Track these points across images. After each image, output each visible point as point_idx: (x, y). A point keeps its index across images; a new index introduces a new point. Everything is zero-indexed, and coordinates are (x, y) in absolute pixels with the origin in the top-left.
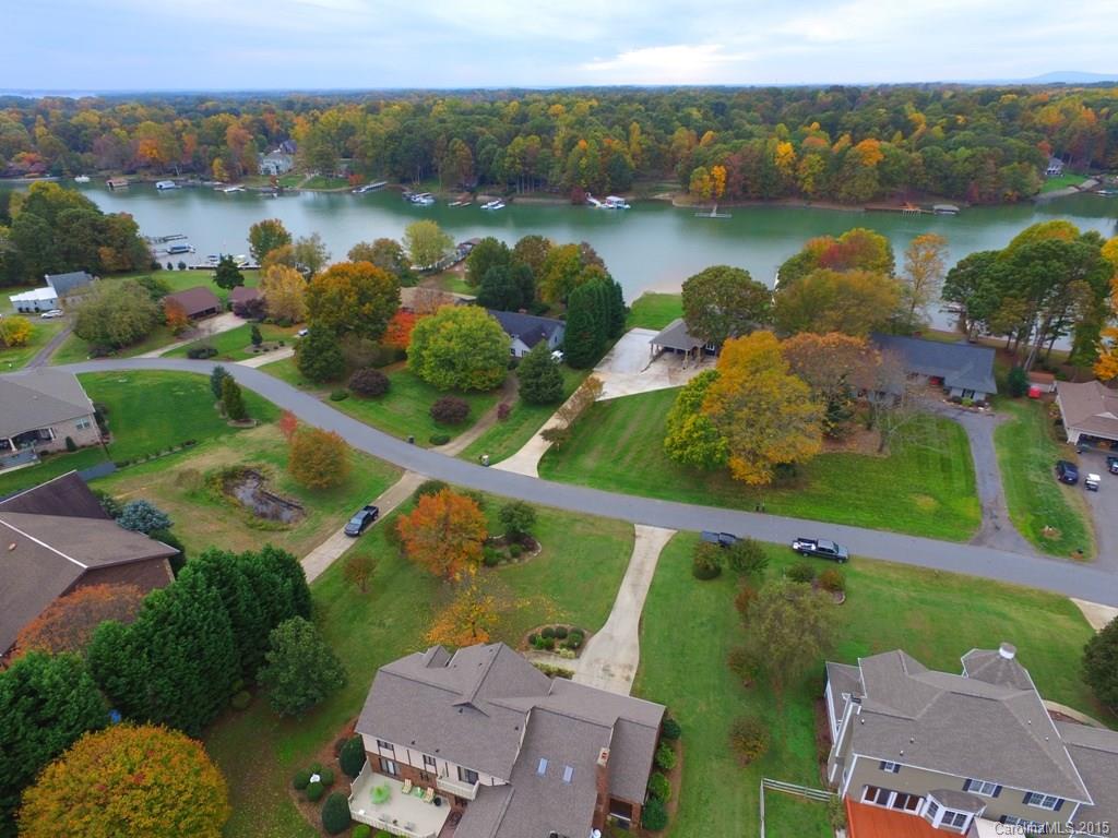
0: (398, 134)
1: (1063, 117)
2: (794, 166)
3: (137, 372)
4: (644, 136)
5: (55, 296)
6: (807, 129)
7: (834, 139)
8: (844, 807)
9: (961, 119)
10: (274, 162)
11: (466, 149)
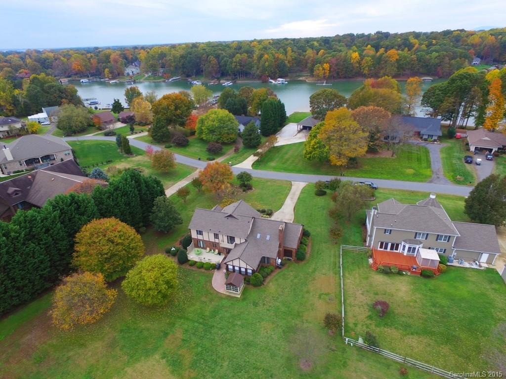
0: (185, 55)
1: (481, 40)
2: (359, 63)
3: (84, 141)
4: (293, 53)
5: (47, 116)
6: (365, 48)
7: (377, 51)
8: (372, 250)
9: (434, 42)
10: (131, 70)
11: (215, 60)
